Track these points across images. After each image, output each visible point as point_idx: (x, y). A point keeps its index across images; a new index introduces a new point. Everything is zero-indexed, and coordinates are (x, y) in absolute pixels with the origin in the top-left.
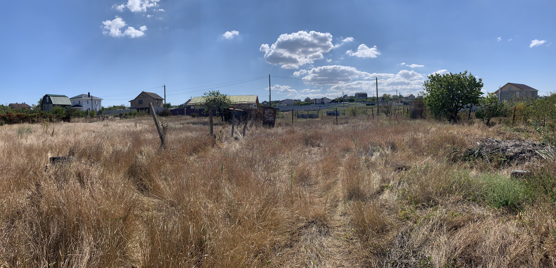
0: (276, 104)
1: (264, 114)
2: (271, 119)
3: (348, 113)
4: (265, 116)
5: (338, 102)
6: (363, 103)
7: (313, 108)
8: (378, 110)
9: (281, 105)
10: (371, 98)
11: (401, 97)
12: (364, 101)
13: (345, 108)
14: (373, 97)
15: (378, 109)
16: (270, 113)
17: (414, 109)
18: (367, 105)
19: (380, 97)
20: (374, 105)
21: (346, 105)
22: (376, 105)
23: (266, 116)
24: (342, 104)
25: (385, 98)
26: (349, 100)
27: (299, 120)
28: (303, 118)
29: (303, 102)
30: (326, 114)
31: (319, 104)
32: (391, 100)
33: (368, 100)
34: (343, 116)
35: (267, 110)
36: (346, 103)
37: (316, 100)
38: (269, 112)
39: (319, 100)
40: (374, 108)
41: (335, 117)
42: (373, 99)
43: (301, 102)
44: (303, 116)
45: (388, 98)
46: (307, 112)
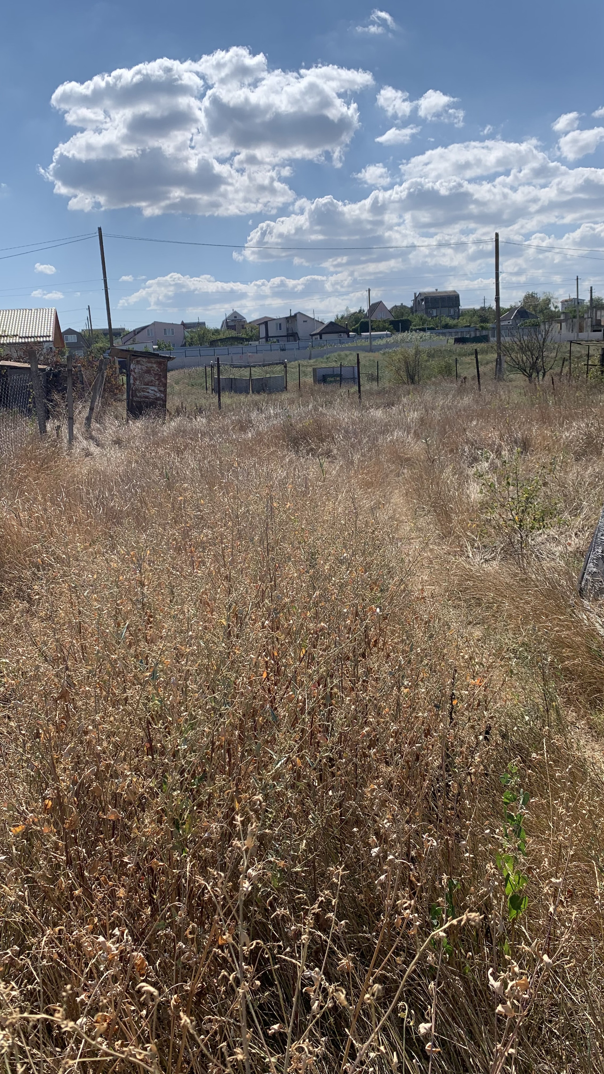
2: (152, 391)
3: (387, 375)
4: (132, 381)
5: (347, 332)
6: (444, 334)
7: (259, 358)
8: (499, 362)
10: (474, 312)
12: (446, 326)
13: (376, 354)
14: (483, 309)
15: (500, 357)
18: (457, 341)
19: (511, 310)
20: (484, 339)
21: (379, 342)
22: (493, 340)
24: (366, 338)
25: (531, 310)
26: (392, 323)
28: (236, 392)
29: (217, 331)
30: (311, 379)
31: (278, 341)
32: (552, 317)
33: (463, 322)
34: (374, 388)
35: (138, 362)
36: (381, 337)
37: (266, 323)
38: (144, 368)
39: (279, 323)
40: (485, 352)
41: (350, 388)
42: (482, 315)
44: (237, 387)
45: (542, 311)
46: (245, 371)
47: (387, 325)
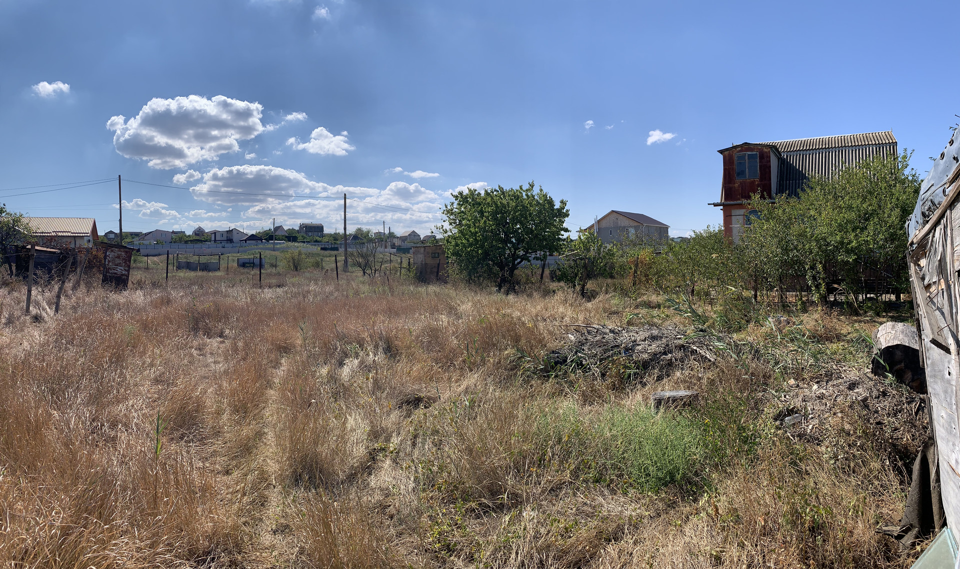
0: (133, 238)
1: (105, 258)
2: (120, 270)
3: (282, 264)
4: (107, 263)
5: (262, 240)
6: (315, 245)
7: (209, 251)
8: (346, 261)
9: (144, 242)
10: (331, 235)
11: (391, 235)
12: (316, 241)
13: (277, 253)
14: (336, 234)
15: (346, 258)
16: (118, 257)
17: (422, 261)
18: (322, 249)
19: (350, 235)
20: (336, 249)
21: (278, 246)
22: (342, 250)
23: (110, 264)
24: (272, 243)
25: (360, 236)
26: (286, 237)
27: (182, 274)
28: (190, 270)
29: (190, 236)
30: (235, 264)
31: (221, 243)
32: (371, 240)
33: (325, 239)
34: (274, 270)
35: (112, 251)
36: (280, 243)
37: (215, 233)
38: (116, 255)
39: (222, 233)
40: (339, 255)
41: (256, 271)
42: (335, 237)
43: (185, 236)
44: (189, 266)
45: (365, 237)
46: (196, 258)
47: (284, 238)
